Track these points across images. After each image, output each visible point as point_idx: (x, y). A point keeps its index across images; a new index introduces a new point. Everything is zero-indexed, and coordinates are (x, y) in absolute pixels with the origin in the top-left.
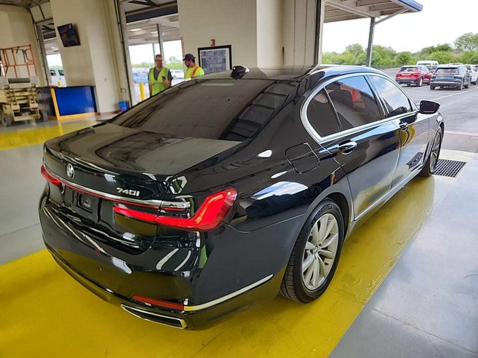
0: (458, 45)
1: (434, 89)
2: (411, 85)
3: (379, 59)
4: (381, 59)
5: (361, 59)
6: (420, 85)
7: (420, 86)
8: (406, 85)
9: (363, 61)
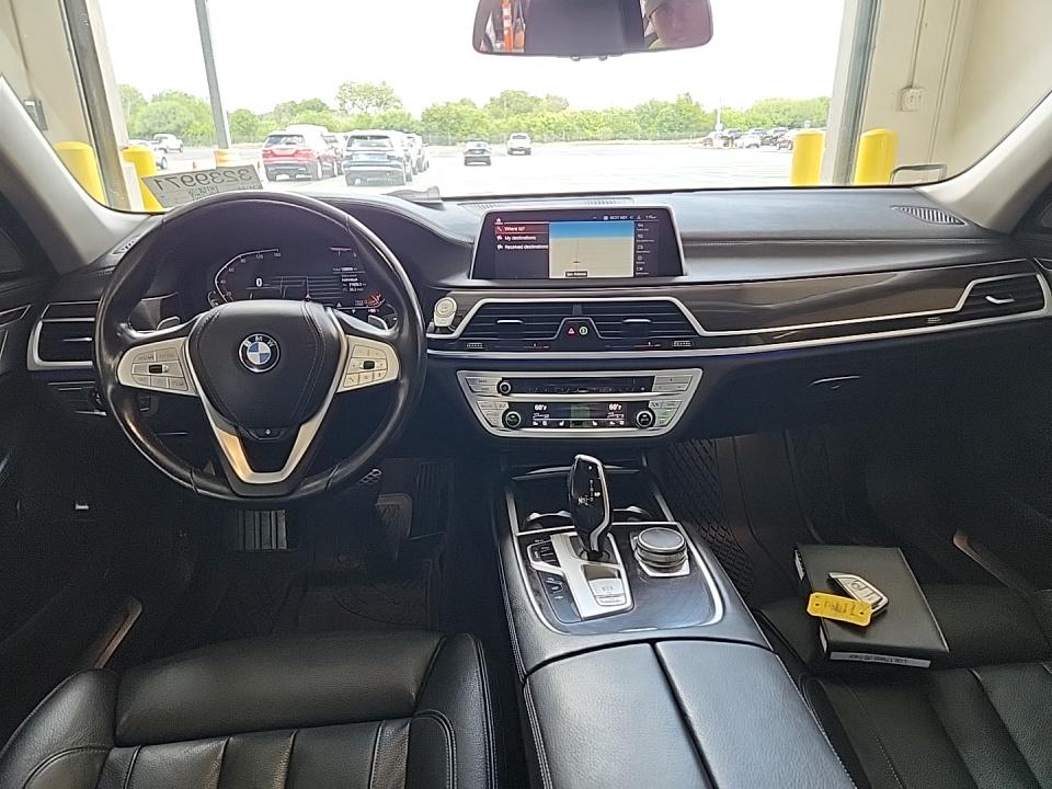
0: (339, 101)
1: (353, 184)
2: (298, 176)
3: (191, 122)
4: (197, 123)
5: (146, 120)
6: (320, 175)
7: (319, 180)
8: (287, 177)
9: (154, 125)
